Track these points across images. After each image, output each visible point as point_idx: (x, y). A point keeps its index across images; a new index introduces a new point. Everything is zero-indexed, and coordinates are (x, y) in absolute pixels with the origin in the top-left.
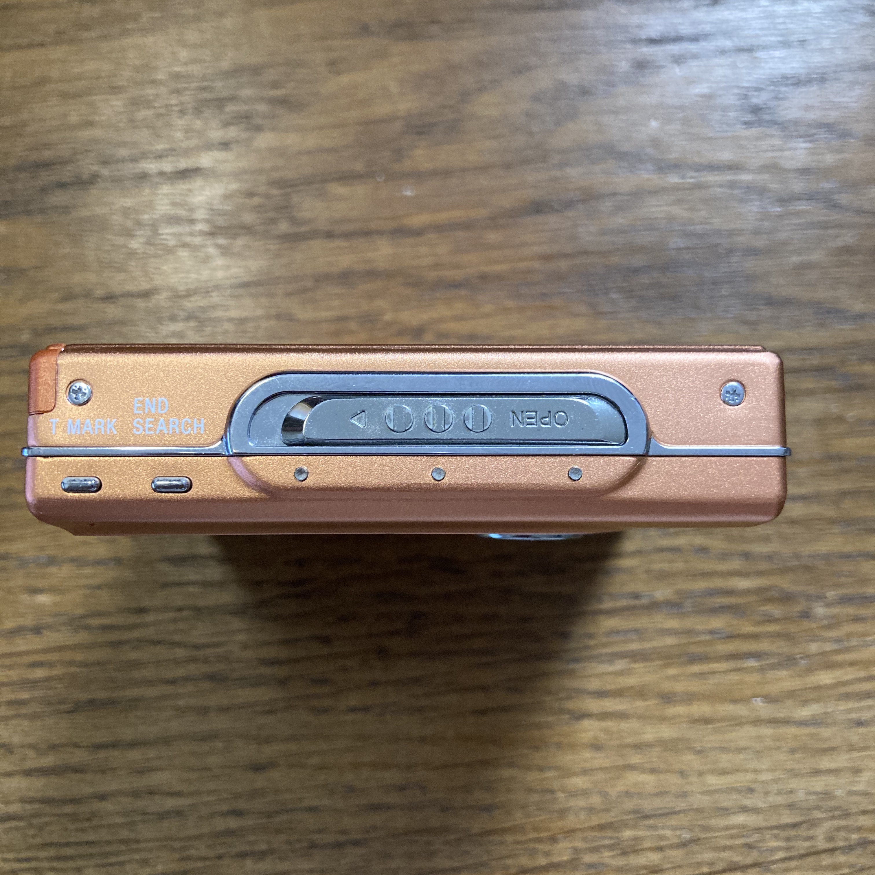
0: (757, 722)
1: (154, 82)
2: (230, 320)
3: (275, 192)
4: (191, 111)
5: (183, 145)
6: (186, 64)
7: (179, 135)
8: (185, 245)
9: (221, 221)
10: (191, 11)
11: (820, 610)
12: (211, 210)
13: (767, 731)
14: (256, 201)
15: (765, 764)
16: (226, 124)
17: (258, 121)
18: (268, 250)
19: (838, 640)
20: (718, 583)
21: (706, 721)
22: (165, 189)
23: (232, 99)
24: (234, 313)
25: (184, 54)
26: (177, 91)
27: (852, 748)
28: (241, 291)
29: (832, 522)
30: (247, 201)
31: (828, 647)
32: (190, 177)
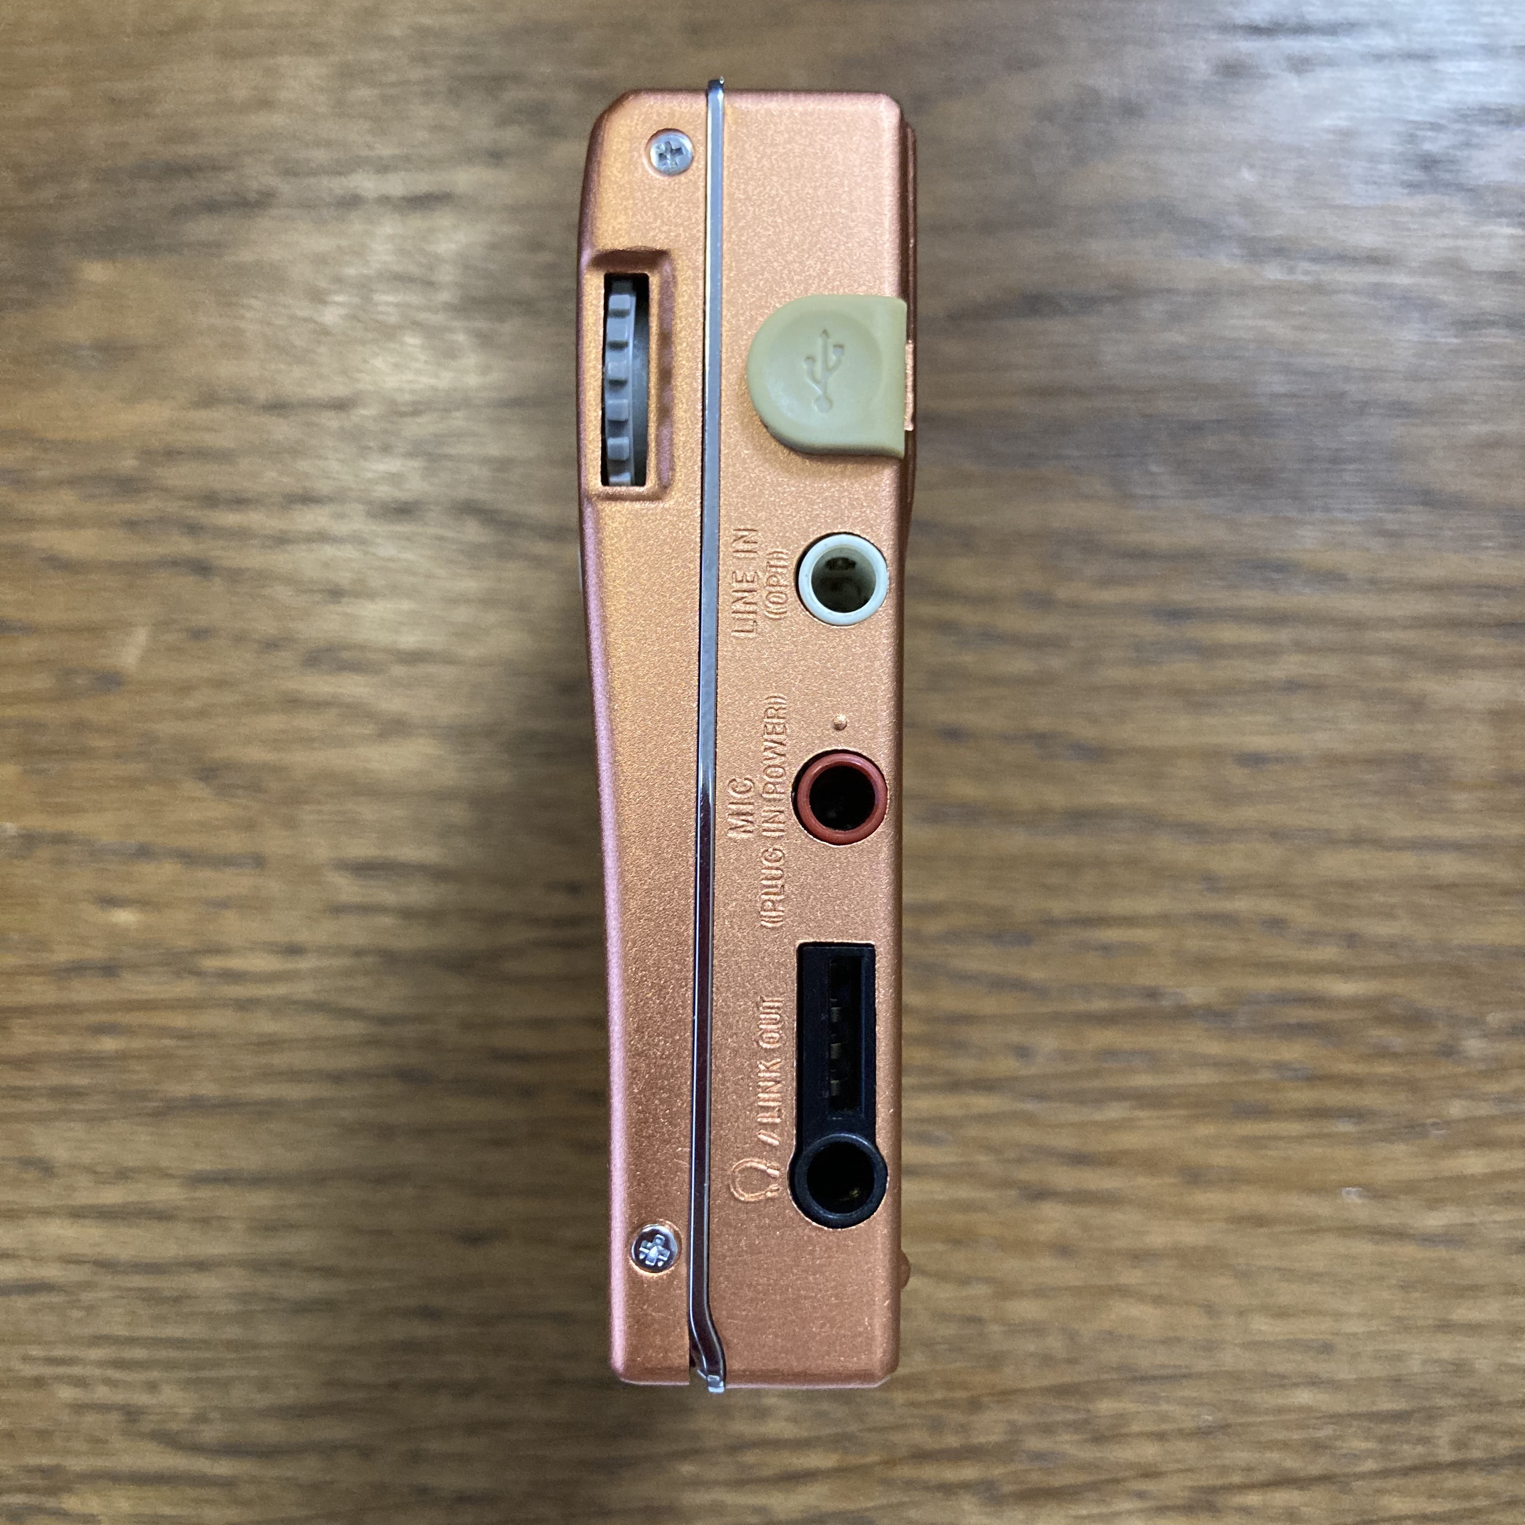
0: (1348, 1230)
1: (382, 40)
2: (484, 461)
4: (442, 95)
5: (425, 152)
6: (440, 12)
7: (419, 134)
8: (415, 325)
9: (479, 289)
11: (1474, 1045)
13: (1364, 1247)
14: (545, 257)
15: (1355, 1305)
17: (557, 119)
19: (1501, 1099)
21: (1259, 1221)
22: (388, 226)
23: (518, 78)
26: (423, 59)
27: (1511, 1289)
29: (1506, 891)
30: (530, 256)
31: (1484, 1110)
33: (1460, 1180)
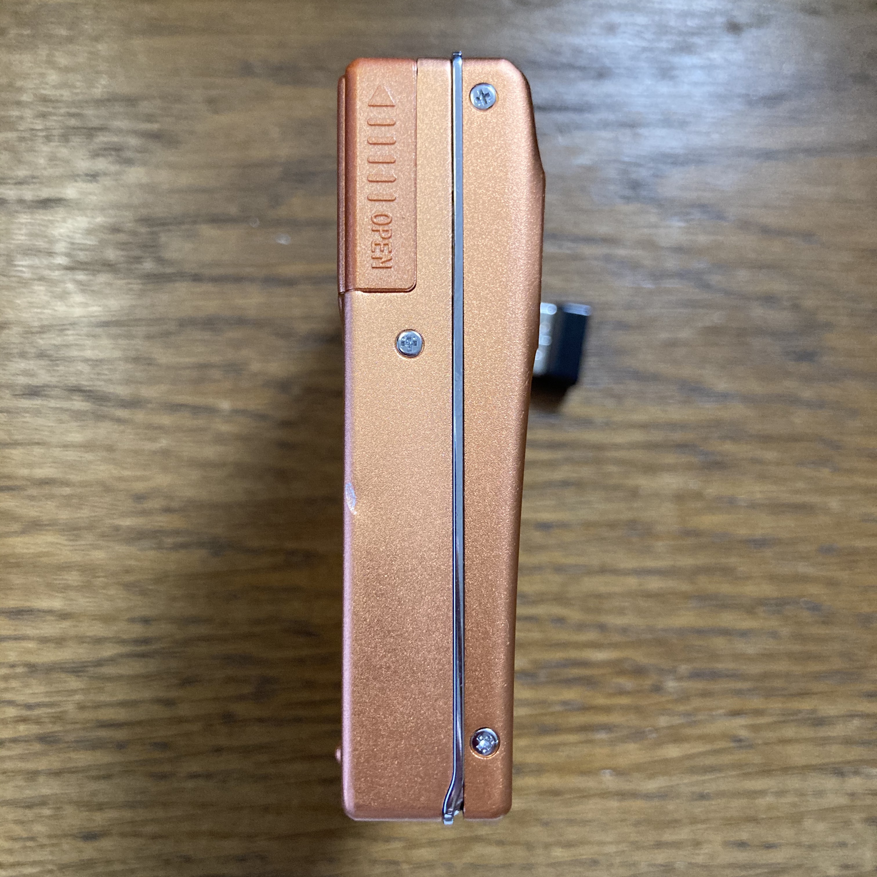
0: (605, 794)
1: (19, 104)
2: (86, 360)
3: (143, 230)
4: (56, 138)
5: (45, 173)
6: (55, 87)
7: (42, 161)
8: (42, 279)
9: (82, 256)
10: (64, 32)
11: (671, 684)
12: (73, 244)
13: (614, 804)
14: (122, 237)
15: (610, 837)
16: (95, 155)
17: (129, 154)
18: (131, 290)
19: (688, 714)
20: (574, 654)
21: (555, 793)
22: (24, 218)
23: (102, 129)
24: (89, 354)
25: (53, 77)
26: (44, 116)
27: (694, 821)
28: (99, 331)
29: (687, 596)
30: (111, 237)
31: (677, 721)
32: (53, 207)
33: (666, 761)
